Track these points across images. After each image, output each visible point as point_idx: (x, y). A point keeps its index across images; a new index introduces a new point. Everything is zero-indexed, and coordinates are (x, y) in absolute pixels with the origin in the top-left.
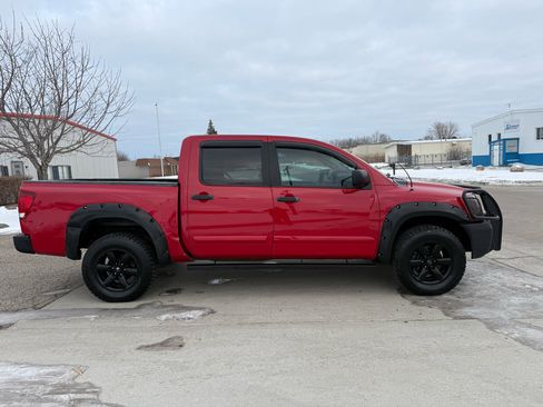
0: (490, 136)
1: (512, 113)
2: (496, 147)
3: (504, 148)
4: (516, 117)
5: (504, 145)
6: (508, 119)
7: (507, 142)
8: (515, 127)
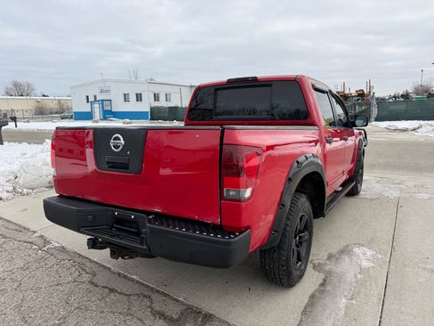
0: (87, 97)
1: (104, 81)
2: (96, 106)
3: (103, 107)
4: (107, 84)
5: (103, 104)
6: (101, 85)
7: (105, 103)
8: (108, 91)
